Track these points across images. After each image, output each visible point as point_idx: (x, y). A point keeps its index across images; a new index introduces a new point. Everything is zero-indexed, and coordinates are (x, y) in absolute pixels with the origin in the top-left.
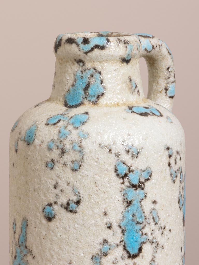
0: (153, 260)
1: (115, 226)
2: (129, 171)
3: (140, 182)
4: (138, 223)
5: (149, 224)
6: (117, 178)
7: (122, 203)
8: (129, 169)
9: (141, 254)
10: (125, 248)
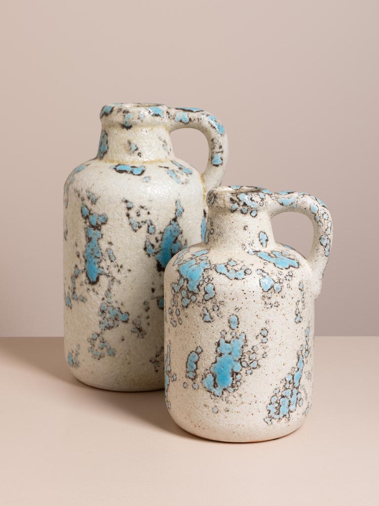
0: (109, 290)
1: (81, 257)
2: (90, 214)
3: (97, 224)
4: (96, 257)
5: (105, 260)
6: (81, 218)
7: (85, 238)
8: (90, 212)
9: (98, 283)
10: (87, 276)
